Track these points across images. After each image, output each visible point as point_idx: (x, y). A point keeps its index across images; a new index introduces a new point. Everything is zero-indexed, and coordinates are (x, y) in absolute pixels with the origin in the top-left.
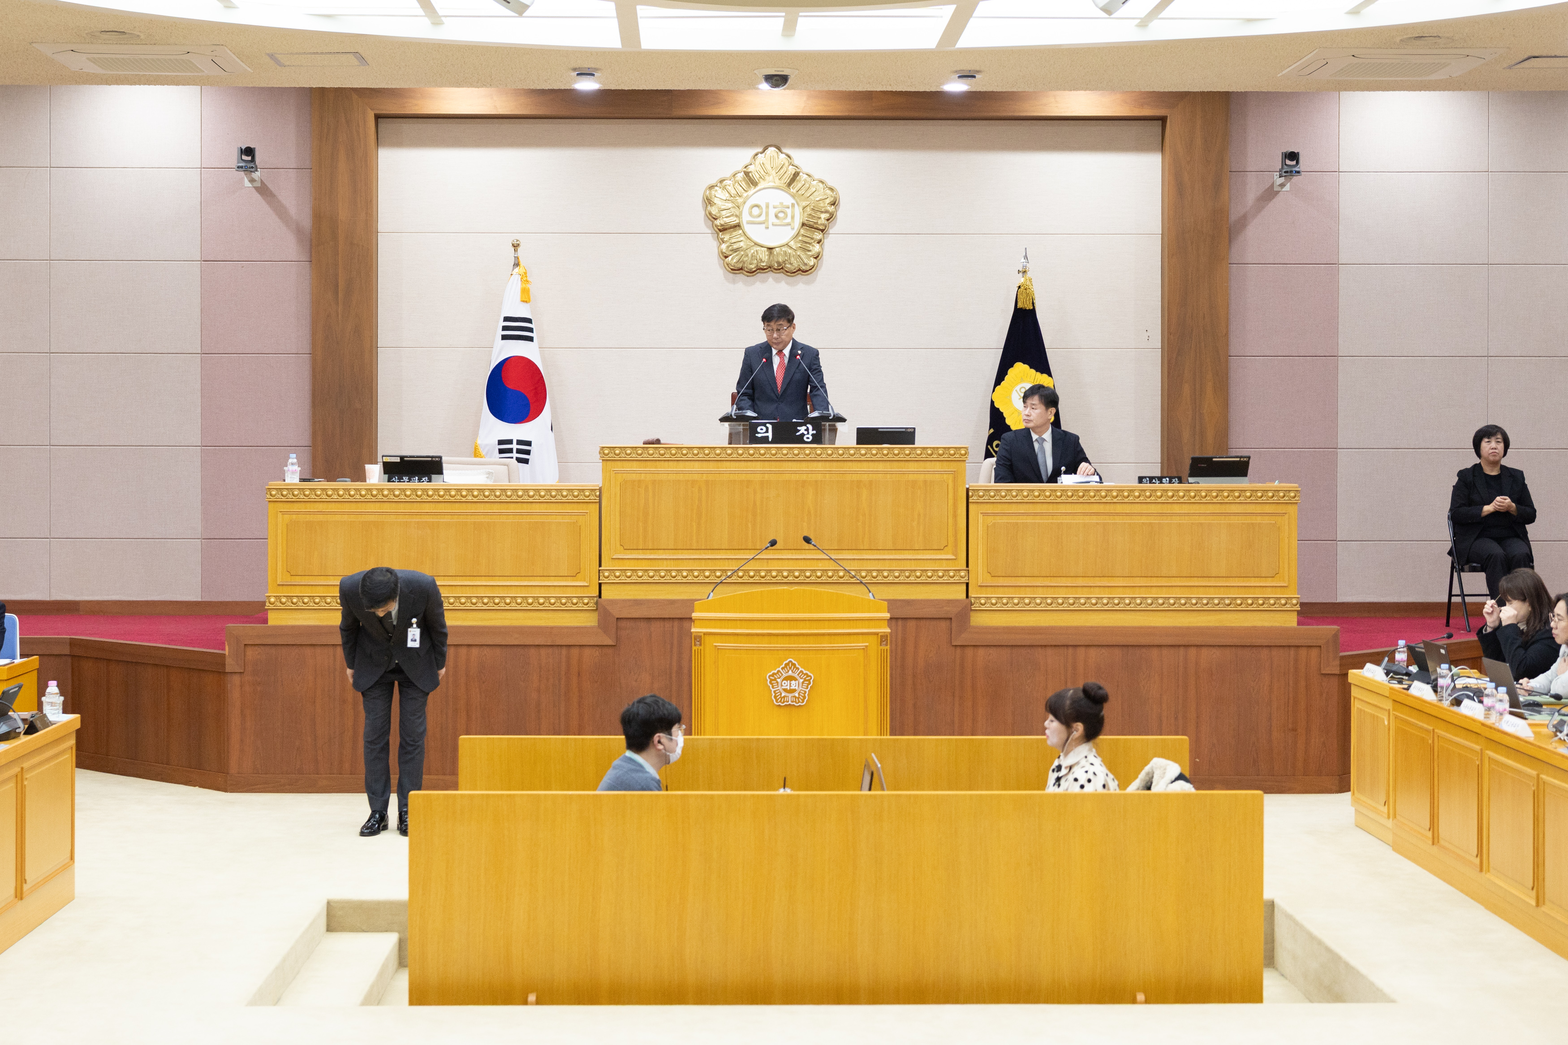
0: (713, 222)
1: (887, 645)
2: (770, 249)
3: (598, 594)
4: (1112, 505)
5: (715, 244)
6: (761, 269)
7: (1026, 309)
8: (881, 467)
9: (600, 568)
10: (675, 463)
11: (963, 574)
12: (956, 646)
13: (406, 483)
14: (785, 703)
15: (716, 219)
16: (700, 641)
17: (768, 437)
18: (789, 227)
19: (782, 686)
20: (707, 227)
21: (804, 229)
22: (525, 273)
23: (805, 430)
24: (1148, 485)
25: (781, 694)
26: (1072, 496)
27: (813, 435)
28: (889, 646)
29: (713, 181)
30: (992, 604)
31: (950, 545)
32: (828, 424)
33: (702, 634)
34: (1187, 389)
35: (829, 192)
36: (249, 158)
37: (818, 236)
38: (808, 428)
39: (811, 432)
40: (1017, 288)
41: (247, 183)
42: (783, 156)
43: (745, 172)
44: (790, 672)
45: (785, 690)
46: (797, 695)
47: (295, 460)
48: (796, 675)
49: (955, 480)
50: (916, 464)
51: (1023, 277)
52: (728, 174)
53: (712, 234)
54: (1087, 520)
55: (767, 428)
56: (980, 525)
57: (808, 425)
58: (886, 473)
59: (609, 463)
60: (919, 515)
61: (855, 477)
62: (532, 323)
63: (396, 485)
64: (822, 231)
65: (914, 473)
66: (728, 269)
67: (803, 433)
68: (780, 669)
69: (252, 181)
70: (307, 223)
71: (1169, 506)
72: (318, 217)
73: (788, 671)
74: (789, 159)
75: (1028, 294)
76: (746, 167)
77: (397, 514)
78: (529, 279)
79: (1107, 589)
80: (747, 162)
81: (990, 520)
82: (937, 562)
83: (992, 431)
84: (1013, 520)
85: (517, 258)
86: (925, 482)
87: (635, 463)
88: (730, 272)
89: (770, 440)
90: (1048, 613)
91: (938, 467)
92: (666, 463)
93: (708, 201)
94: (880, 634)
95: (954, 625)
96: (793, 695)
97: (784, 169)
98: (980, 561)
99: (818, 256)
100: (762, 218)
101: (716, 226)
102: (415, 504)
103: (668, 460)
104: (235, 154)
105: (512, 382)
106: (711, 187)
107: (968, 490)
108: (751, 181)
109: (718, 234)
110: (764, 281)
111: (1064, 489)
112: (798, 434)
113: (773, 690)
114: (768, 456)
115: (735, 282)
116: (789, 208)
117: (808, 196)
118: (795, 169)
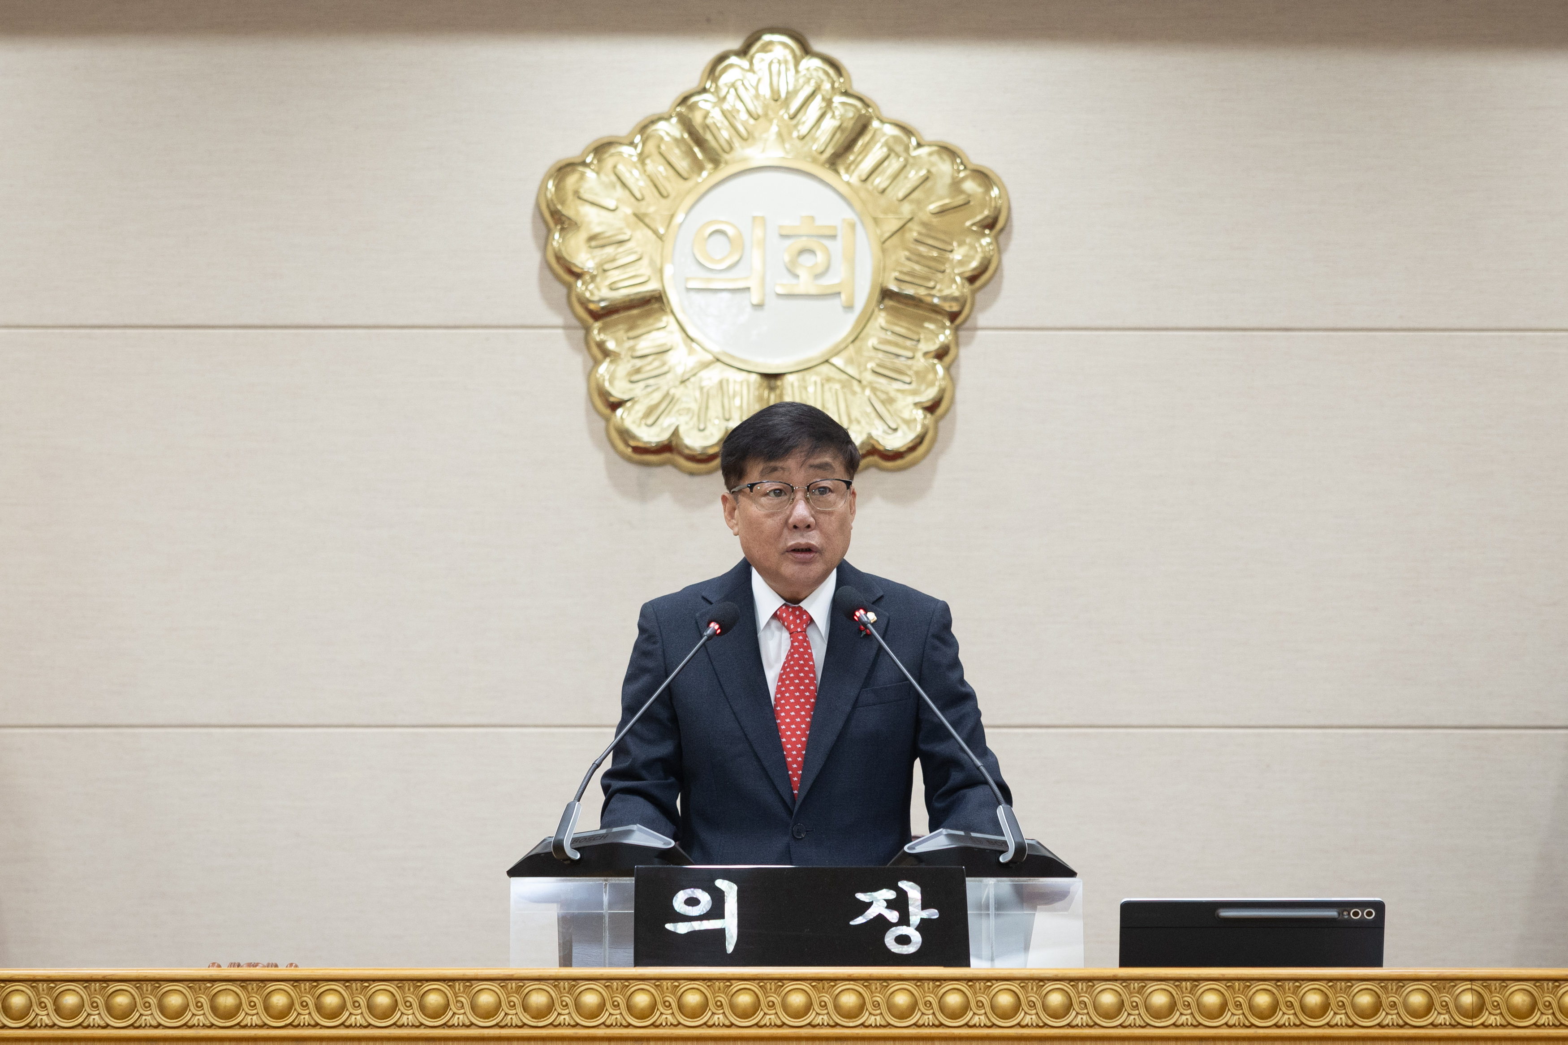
0: (569, 287)
2: (771, 378)
5: (577, 362)
15: (579, 277)
18: (836, 304)
20: (551, 304)
21: (885, 309)
35: (971, 186)
37: (939, 336)
39: (916, 914)
42: (812, 64)
43: (680, 116)
52: (622, 127)
53: (566, 327)
55: (719, 899)
64: (953, 317)
66: (618, 452)
74: (831, 72)
76: (684, 100)
80: (691, 82)
88: (629, 460)
93: (554, 215)
97: (818, 105)
99: (938, 406)
100: (743, 271)
101: (584, 303)
106: (563, 170)
108: (702, 146)
109: (587, 329)
114: (719, 1018)
115: (643, 494)
116: (833, 237)
117: (901, 195)
118: (858, 110)
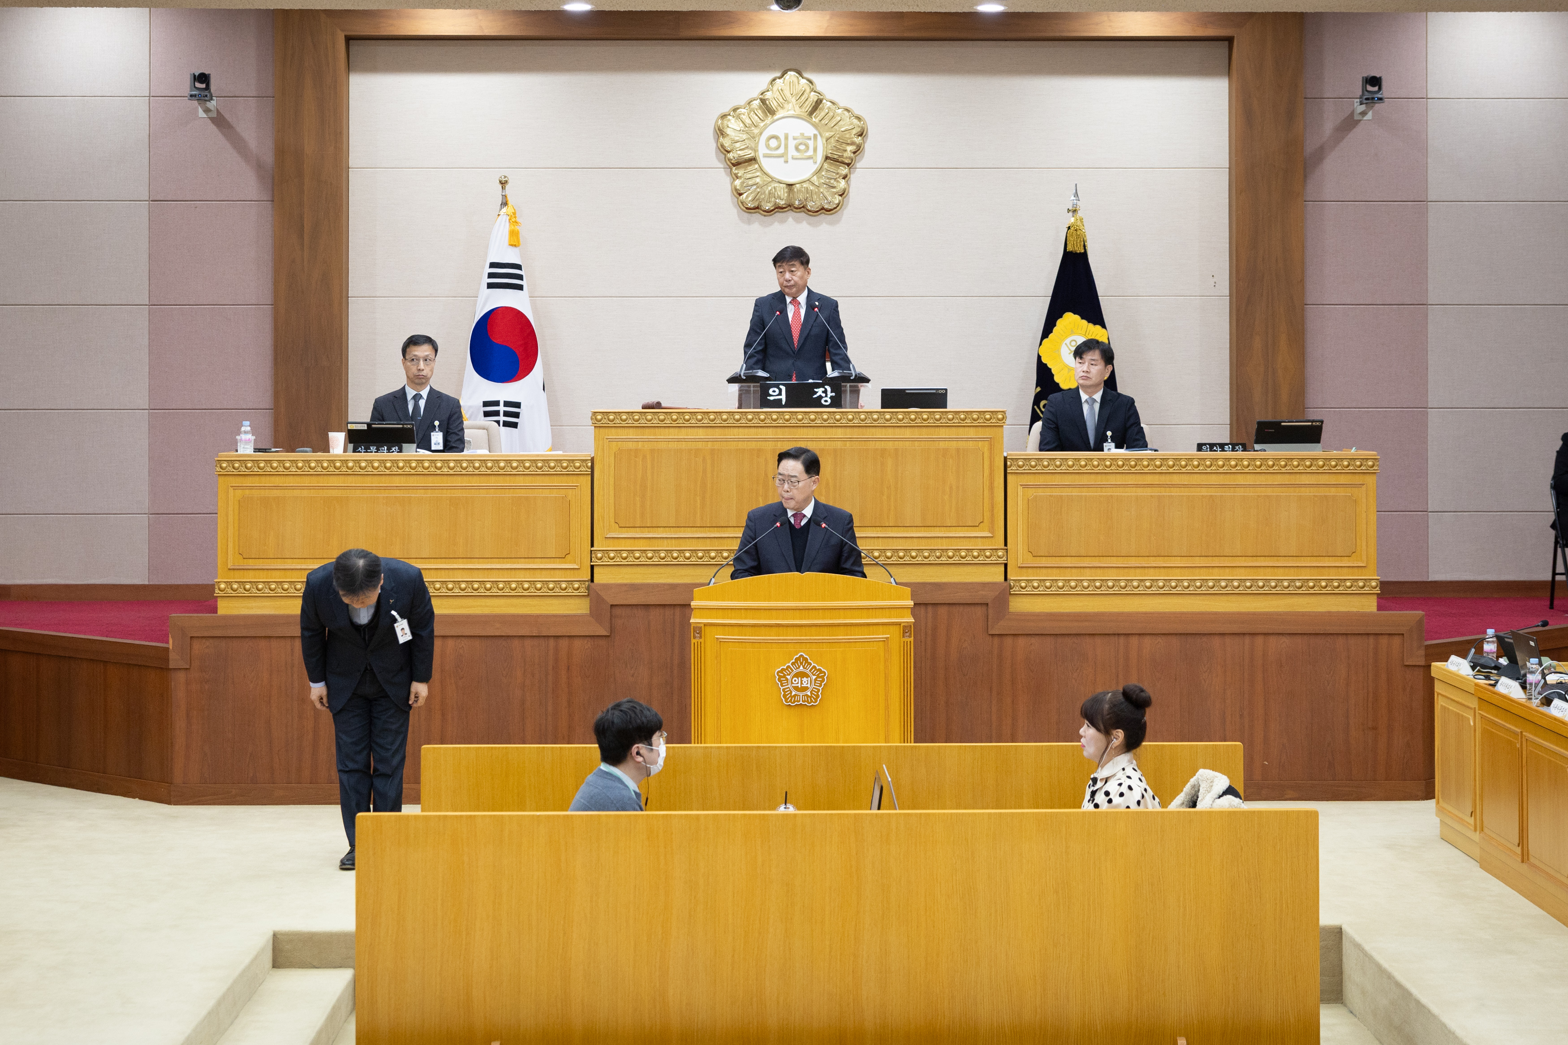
0: (725, 155)
1: (910, 637)
2: (790, 185)
3: (590, 578)
4: (1167, 475)
5: (727, 180)
6: (778, 208)
7: (1076, 253)
8: (907, 433)
9: (592, 549)
10: (677, 430)
11: (1000, 553)
12: (993, 635)
13: (373, 453)
14: (796, 703)
15: (728, 152)
16: (700, 633)
17: (781, 400)
18: (811, 161)
19: (792, 683)
20: (719, 160)
21: (827, 163)
22: (514, 213)
23: (823, 392)
24: (1209, 452)
25: (791, 693)
26: (1123, 465)
27: (831, 398)
28: (913, 638)
29: (726, 110)
30: (1034, 587)
31: (985, 521)
32: (848, 385)
33: (702, 625)
34: (1258, 343)
35: (855, 121)
36: (204, 86)
37: (844, 170)
38: (826, 389)
39: (830, 394)
40: (1067, 229)
41: (201, 114)
42: (803, 81)
43: (761, 99)
44: (801, 668)
45: (796, 688)
46: (809, 693)
47: (249, 428)
48: (808, 671)
49: (991, 449)
50: (947, 429)
51: (1073, 216)
52: (742, 102)
53: (724, 168)
54: (1140, 492)
55: (780, 390)
56: (1020, 499)
57: (826, 387)
58: (913, 440)
59: (602, 430)
60: (951, 488)
61: (879, 445)
62: (521, 270)
63: (362, 456)
64: (848, 165)
65: (945, 440)
66: (742, 207)
67: (820, 395)
68: (790, 664)
69: (207, 111)
70: (269, 158)
71: (1232, 476)
72: (280, 151)
73: (799, 667)
74: (810, 85)
75: (1078, 236)
76: (762, 94)
77: (363, 488)
78: (518, 220)
79: (1162, 570)
80: (764, 87)
81: (1031, 492)
82: (973, 540)
83: (1039, 389)
84: (1056, 492)
85: (504, 197)
86: (958, 450)
87: (631, 430)
88: (745, 211)
89: (783, 403)
90: (1097, 598)
91: (971, 433)
92: (667, 430)
93: (720, 132)
94: (902, 625)
95: (991, 611)
96: (804, 693)
97: (806, 95)
98: (1020, 539)
99: (843, 194)
100: (781, 151)
101: (730, 160)
102: (383, 477)
103: (669, 427)
104: (187, 81)
105: (500, 336)
106: (724, 116)
107: (1005, 459)
108: (768, 110)
109: (731, 169)
110: (783, 221)
111: (1114, 457)
112: (815, 396)
113: (782, 688)
114: (781, 422)
115: (749, 222)
116: (810, 139)
117: (832, 126)
118: (818, 96)
